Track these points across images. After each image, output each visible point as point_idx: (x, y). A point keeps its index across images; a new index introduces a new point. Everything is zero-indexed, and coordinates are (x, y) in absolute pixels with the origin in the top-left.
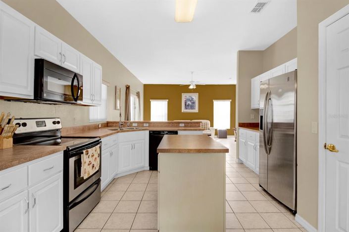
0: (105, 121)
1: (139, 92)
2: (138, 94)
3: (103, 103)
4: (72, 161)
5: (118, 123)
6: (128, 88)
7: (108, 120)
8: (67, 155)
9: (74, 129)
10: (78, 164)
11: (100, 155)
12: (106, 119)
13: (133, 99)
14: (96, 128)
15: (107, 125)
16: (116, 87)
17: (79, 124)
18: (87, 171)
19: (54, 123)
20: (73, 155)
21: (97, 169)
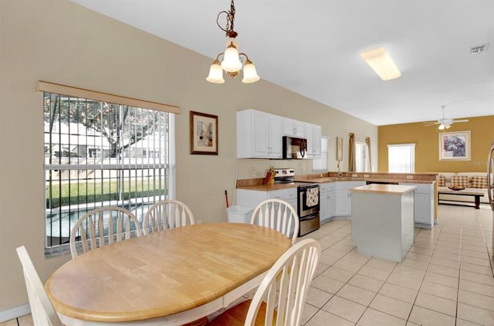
0: (327, 172)
1: (369, 138)
2: (368, 141)
3: (324, 156)
4: (302, 193)
5: (337, 173)
6: (352, 136)
7: (330, 171)
8: (299, 190)
9: (303, 177)
10: (305, 197)
11: (319, 194)
12: (327, 169)
13: (359, 148)
14: (319, 177)
15: (329, 175)
16: (337, 138)
17: (305, 173)
18: (310, 203)
19: (291, 172)
20: (302, 191)
21: (317, 203)
